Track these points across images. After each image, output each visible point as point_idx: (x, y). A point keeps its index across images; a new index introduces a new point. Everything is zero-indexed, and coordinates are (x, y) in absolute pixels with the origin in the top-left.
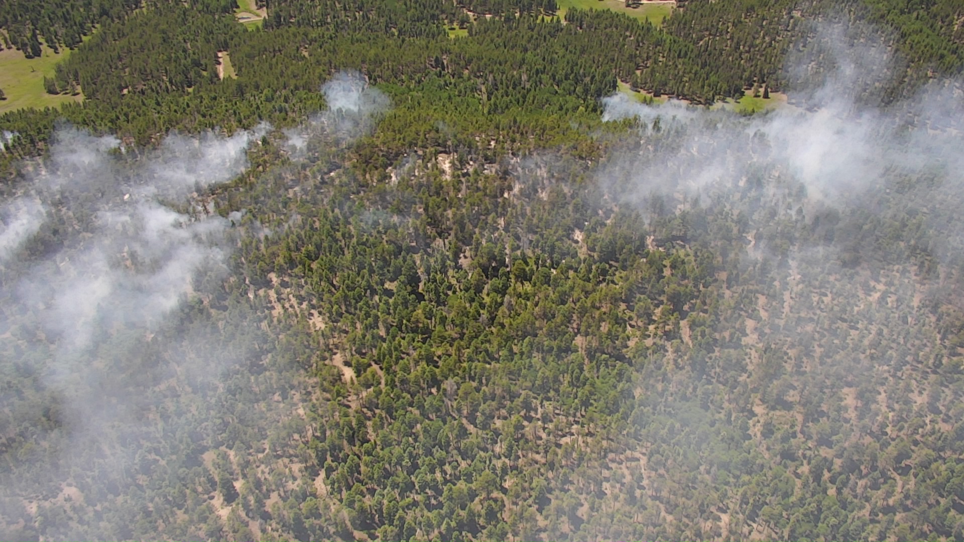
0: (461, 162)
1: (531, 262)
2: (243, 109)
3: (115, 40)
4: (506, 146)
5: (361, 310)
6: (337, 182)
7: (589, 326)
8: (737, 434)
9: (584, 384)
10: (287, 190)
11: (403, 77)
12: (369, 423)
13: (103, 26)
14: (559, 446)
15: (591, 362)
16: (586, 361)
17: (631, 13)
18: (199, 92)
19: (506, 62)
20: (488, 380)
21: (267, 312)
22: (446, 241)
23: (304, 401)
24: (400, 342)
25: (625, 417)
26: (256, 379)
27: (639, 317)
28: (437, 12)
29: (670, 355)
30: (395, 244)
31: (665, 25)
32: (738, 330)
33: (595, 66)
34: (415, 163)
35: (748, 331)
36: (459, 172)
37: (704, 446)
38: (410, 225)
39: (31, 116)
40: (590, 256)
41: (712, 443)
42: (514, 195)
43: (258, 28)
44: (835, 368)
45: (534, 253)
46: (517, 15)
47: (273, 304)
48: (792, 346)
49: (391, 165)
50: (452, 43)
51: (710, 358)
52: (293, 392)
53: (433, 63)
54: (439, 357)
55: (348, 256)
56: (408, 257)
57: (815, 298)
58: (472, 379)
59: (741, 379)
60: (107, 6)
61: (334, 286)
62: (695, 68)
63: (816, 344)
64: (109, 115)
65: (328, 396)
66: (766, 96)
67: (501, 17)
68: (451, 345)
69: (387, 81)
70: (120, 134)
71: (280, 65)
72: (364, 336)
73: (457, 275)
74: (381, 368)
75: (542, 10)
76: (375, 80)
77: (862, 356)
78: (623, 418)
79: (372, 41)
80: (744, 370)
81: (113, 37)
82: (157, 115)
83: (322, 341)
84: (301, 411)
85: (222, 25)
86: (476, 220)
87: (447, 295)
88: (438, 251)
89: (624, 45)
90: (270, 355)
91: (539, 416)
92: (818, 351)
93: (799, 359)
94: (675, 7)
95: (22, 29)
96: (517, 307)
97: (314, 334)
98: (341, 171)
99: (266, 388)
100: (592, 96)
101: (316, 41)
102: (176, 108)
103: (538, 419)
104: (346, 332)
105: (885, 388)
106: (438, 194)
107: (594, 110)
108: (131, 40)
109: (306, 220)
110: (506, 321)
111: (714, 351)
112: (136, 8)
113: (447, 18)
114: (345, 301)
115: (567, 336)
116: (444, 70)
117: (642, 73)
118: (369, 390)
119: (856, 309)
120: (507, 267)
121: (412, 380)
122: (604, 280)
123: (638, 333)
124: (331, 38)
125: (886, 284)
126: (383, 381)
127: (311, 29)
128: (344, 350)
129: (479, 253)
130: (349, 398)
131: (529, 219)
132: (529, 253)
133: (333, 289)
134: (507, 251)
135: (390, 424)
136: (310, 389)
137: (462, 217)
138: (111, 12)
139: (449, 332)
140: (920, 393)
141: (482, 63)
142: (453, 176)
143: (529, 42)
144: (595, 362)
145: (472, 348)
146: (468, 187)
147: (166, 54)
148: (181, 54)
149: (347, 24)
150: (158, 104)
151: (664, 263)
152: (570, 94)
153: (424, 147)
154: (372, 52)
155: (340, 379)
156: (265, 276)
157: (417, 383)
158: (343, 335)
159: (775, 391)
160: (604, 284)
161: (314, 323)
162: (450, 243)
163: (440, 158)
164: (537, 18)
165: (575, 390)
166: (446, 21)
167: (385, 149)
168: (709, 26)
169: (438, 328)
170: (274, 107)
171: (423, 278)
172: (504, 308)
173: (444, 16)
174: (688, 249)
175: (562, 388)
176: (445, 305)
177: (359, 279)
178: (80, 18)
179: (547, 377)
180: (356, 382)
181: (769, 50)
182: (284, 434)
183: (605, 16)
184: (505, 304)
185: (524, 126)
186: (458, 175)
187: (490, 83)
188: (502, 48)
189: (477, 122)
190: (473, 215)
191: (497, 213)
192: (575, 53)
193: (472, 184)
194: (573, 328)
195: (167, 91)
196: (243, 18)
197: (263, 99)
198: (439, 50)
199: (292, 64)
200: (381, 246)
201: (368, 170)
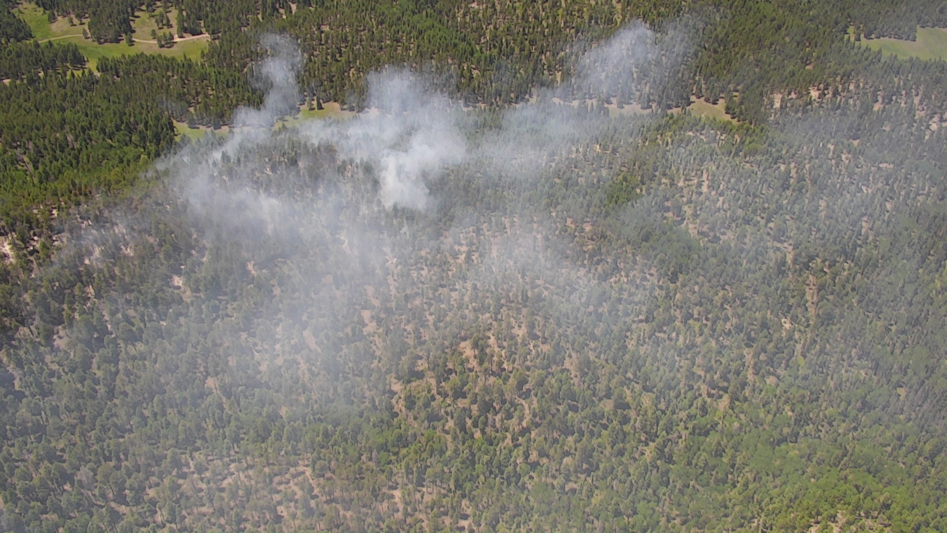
0: (23, 240)
1: (137, 322)
4: (71, 211)
8: (386, 416)
9: (229, 422)
14: (222, 490)
15: (229, 398)
16: (224, 399)
17: (167, 52)
19: (44, 126)
20: (126, 455)
22: (32, 327)
25: (279, 437)
27: (263, 341)
29: (303, 366)
31: (205, 58)
32: (358, 323)
33: (144, 112)
35: (367, 321)
36: (25, 252)
37: (359, 437)
40: (197, 297)
41: (366, 432)
42: (97, 259)
44: (448, 329)
45: (136, 311)
46: (42, 74)
48: (409, 321)
51: (341, 356)
54: (63, 450)
57: (414, 274)
58: (109, 459)
59: (373, 366)
62: (247, 95)
63: (427, 313)
66: (320, 107)
67: (22, 80)
68: (73, 434)
73: (56, 359)
75: (68, 65)
77: (467, 312)
78: (277, 440)
80: (373, 357)
86: (59, 295)
87: (51, 383)
88: (26, 340)
89: (169, 86)
91: (192, 469)
92: (431, 319)
93: (416, 331)
94: (210, 40)
96: (135, 370)
100: (150, 142)
103: (193, 473)
105: (492, 332)
106: (5, 281)
107: (158, 155)
110: (128, 388)
111: (342, 350)
115: (197, 381)
117: (195, 110)
119: (450, 273)
120: (112, 333)
121: (38, 484)
122: (218, 317)
123: (267, 356)
125: (467, 245)
129: (75, 329)
131: (120, 279)
132: (131, 312)
134: (107, 318)
137: (44, 298)
139: (66, 420)
140: (520, 327)
141: (16, 132)
142: (18, 257)
143: (64, 100)
144: (233, 398)
145: (98, 428)
146: (40, 265)
151: (271, 282)
152: (127, 145)
157: (43, 485)
159: (406, 366)
160: (219, 320)
162: (37, 328)
164: (66, 75)
165: (221, 431)
168: (249, 52)
169: (51, 421)
171: (17, 373)
172: (121, 376)
174: (291, 264)
175: (207, 435)
176: (52, 395)
179: (190, 429)
181: (311, 65)
183: (140, 60)
184: (122, 372)
185: (86, 187)
186: (25, 255)
187: (32, 152)
188: (35, 112)
189: (29, 195)
190: (56, 292)
191: (83, 283)
192: (119, 103)
193: (44, 261)
194: (201, 372)
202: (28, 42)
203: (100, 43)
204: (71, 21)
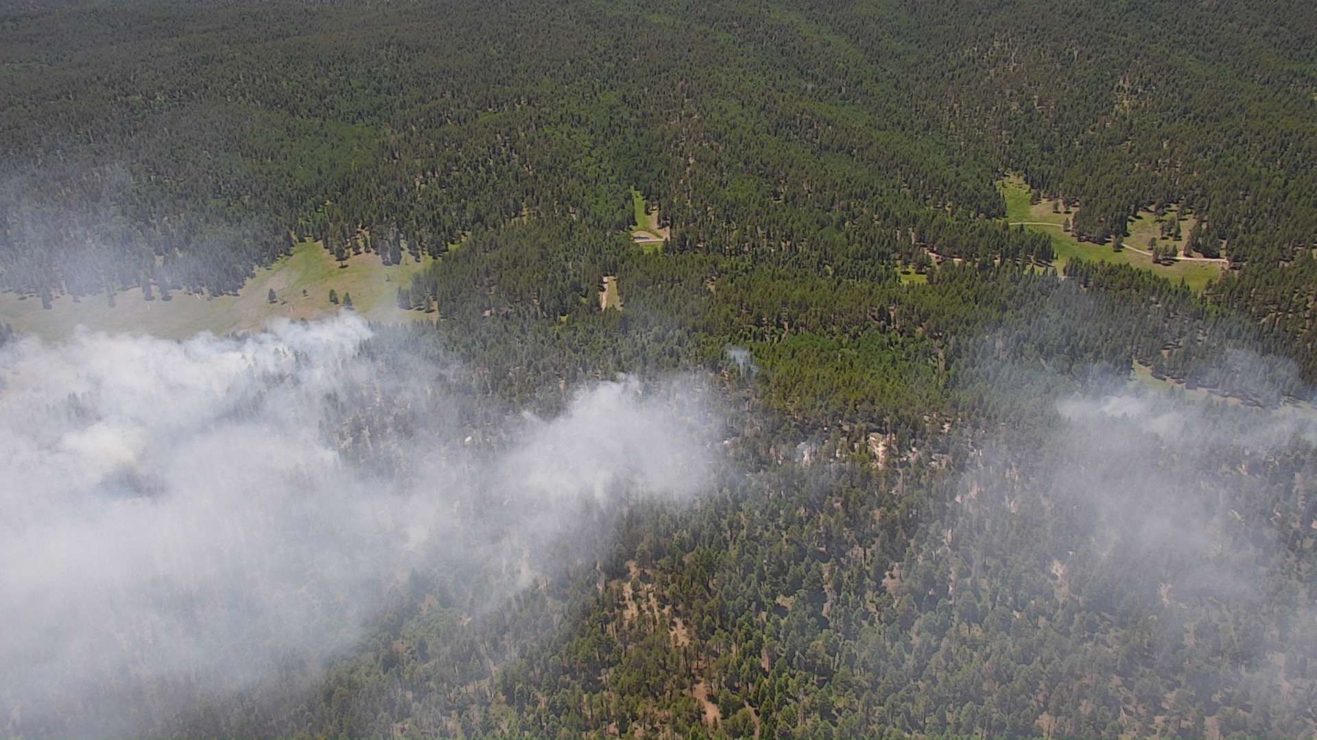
0: (899, 447)
1: (985, 598)
2: (625, 348)
3: (486, 252)
4: (965, 431)
5: (740, 628)
6: (731, 453)
7: (1062, 702)
11: (834, 328)
13: (475, 234)
17: (1160, 271)
18: (573, 322)
19: (976, 322)
21: (616, 610)
22: (868, 551)
24: (787, 680)
26: (590, 699)
27: (1141, 700)
28: (889, 250)
30: (798, 545)
31: (1210, 291)
33: (1101, 338)
34: (837, 440)
36: (896, 460)
38: (821, 523)
40: (1072, 598)
42: (970, 500)
43: (656, 252)
45: (990, 584)
46: (997, 262)
47: (627, 601)
49: (805, 439)
50: (905, 290)
52: (635, 725)
53: (876, 314)
54: (839, 711)
55: (734, 552)
56: (813, 566)
60: (483, 211)
61: (709, 590)
62: (1252, 354)
64: (464, 339)
65: (681, 738)
67: (974, 262)
68: (858, 698)
69: (813, 331)
70: (473, 362)
71: (677, 299)
72: (740, 664)
73: (875, 599)
74: (757, 713)
75: (1032, 257)
76: (797, 329)
79: (798, 279)
81: (484, 247)
82: (520, 345)
83: (682, 662)
85: (613, 244)
86: (912, 528)
87: (861, 626)
88: (855, 563)
89: (1147, 314)
90: (612, 670)
94: (1226, 268)
95: (385, 232)
96: (958, 658)
97: (674, 650)
98: (739, 439)
99: (601, 713)
101: (726, 273)
104: (717, 655)
106: (864, 486)
108: (504, 254)
110: (941, 676)
112: (515, 216)
113: (900, 258)
114: (721, 612)
115: (1028, 710)
116: (890, 325)
117: (1170, 355)
120: (950, 599)
121: (798, 736)
122: (1091, 638)
123: (1137, 725)
124: (747, 271)
126: (757, 732)
127: (721, 257)
128: (711, 679)
129: (911, 574)
131: (988, 536)
132: (984, 583)
133: (707, 594)
134: (952, 577)
136: (657, 725)
137: (894, 521)
138: (487, 219)
139: (855, 678)
141: (942, 321)
142: (887, 464)
143: (1010, 298)
145: (887, 705)
146: (905, 481)
147: (543, 272)
148: (559, 275)
149: (769, 256)
150: (523, 331)
151: (1186, 625)
152: (1062, 373)
153: (852, 421)
154: (798, 292)
155: (700, 719)
156: (622, 564)
158: (712, 658)
160: (1091, 643)
161: (676, 636)
162: (873, 555)
163: (871, 438)
164: (1024, 269)
166: (899, 263)
167: (799, 417)
168: (1278, 298)
169: (841, 669)
170: (663, 349)
171: (831, 596)
172: (939, 656)
173: (897, 256)
174: (1226, 611)
176: (856, 640)
177: (743, 585)
178: (450, 224)
180: (720, 726)
183: (1122, 272)
184: (942, 651)
185: (993, 409)
186: (895, 464)
187: (951, 348)
188: (972, 304)
189: (927, 397)
190: (909, 521)
191: (943, 522)
192: (1074, 319)
193: (912, 478)
194: (1038, 701)
195: (536, 317)
196: (640, 238)
197: (651, 338)
198: (886, 299)
199: (693, 299)
200: (778, 546)
201: (773, 442)
202: (998, 221)
203: (1080, 240)
204: (1056, 207)
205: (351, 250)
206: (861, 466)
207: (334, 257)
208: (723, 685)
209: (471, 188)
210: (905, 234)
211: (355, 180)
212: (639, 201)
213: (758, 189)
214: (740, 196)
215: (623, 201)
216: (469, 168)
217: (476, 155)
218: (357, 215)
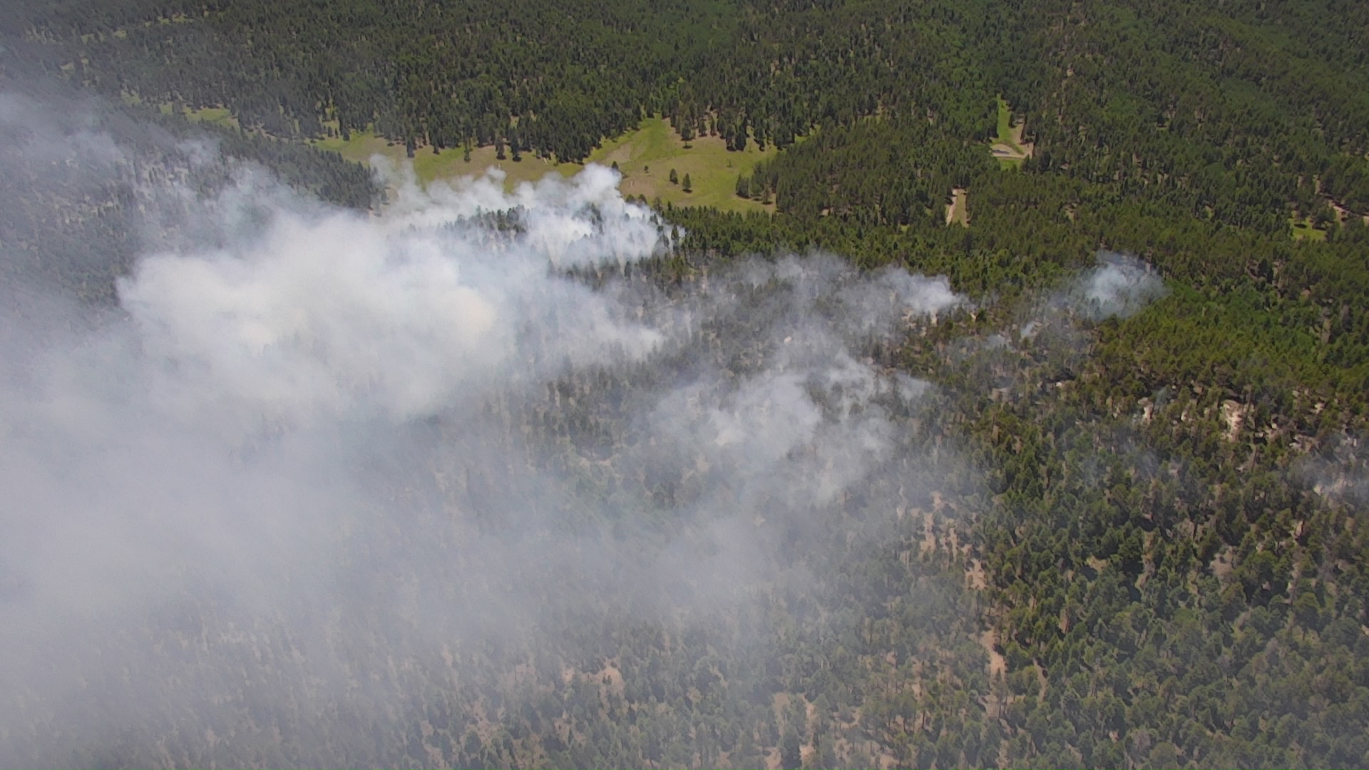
0: (1258, 420)
1: (1330, 604)
2: (965, 267)
3: (832, 148)
4: (1340, 415)
5: (1041, 582)
6: (1063, 397)
10: (990, 388)
11: (1204, 278)
12: (1003, 742)
13: (824, 127)
18: (914, 232)
20: (1203, 753)
21: (913, 539)
22: (1200, 527)
23: (923, 676)
24: (1083, 647)
26: (872, 624)
30: (1121, 507)
34: (1185, 401)
36: (1251, 435)
38: (1151, 488)
39: (711, 216)
42: (1331, 494)
43: (1015, 168)
45: (1339, 589)
47: (925, 532)
49: (1148, 395)
50: (1296, 245)
52: (913, 659)
53: (1256, 268)
54: (1136, 691)
55: (1048, 502)
56: (1134, 532)
58: (1179, 743)
60: (836, 105)
61: (1014, 537)
64: (799, 235)
65: (959, 682)
68: (1160, 681)
69: (1178, 278)
70: (804, 261)
71: (1030, 223)
72: (1035, 620)
73: (1200, 582)
74: (1045, 674)
79: (1170, 218)
81: (831, 143)
82: (854, 250)
84: (916, 689)
85: (968, 155)
86: (1254, 511)
87: (1176, 605)
88: (1182, 538)
90: (898, 599)
95: (733, 116)
96: (1285, 663)
97: (966, 591)
98: (1073, 383)
99: (881, 640)
101: (1089, 201)
102: (880, 246)
104: (1012, 606)
106: (1207, 456)
108: (851, 152)
109: (1005, 435)
110: (1260, 678)
112: (869, 113)
113: (1297, 208)
114: (1024, 562)
116: (1269, 281)
118: (1018, 697)
120: (1287, 596)
121: (1086, 707)
124: (1113, 201)
126: (1042, 693)
127: (1086, 183)
128: (1001, 628)
129: (1246, 562)
130: (987, 698)
131: (1346, 536)
132: (1331, 587)
133: (1012, 541)
134: (1294, 574)
135: (1033, 756)
136: (937, 663)
137: (1236, 500)
138: (839, 113)
139: (1164, 660)
141: (1337, 285)
142: (1239, 437)
145: (1192, 696)
146: (1257, 460)
147: (889, 177)
148: (906, 180)
149: (1141, 188)
150: (860, 236)
153: (1207, 383)
154: (1167, 233)
155: (983, 667)
156: (927, 492)
157: (1091, 713)
158: (1006, 608)
161: (971, 577)
162: (1204, 532)
163: (1226, 406)
166: (1294, 213)
167: (1145, 370)
169: (1147, 647)
170: (1006, 275)
171: (1148, 568)
172: (1263, 655)
173: (1294, 205)
176: (1168, 619)
177: (1053, 538)
178: (801, 115)
180: (1003, 679)
182: (885, 709)
184: (1267, 652)
186: (1248, 439)
187: (1340, 319)
189: (1301, 370)
190: (1254, 503)
191: (1294, 511)
193: (1266, 458)
195: (875, 223)
196: (998, 151)
197: (995, 261)
198: (1271, 252)
199: (1047, 224)
200: (1099, 504)
201: (1112, 392)
205: (697, 131)
206: (1208, 434)
207: (679, 137)
208: (1013, 637)
209: (827, 79)
210: (1308, 181)
211: (710, 59)
212: (1004, 111)
213: (1140, 112)
214: (1118, 117)
215: (986, 109)
216: (827, 58)
217: (836, 45)
218: (707, 96)
